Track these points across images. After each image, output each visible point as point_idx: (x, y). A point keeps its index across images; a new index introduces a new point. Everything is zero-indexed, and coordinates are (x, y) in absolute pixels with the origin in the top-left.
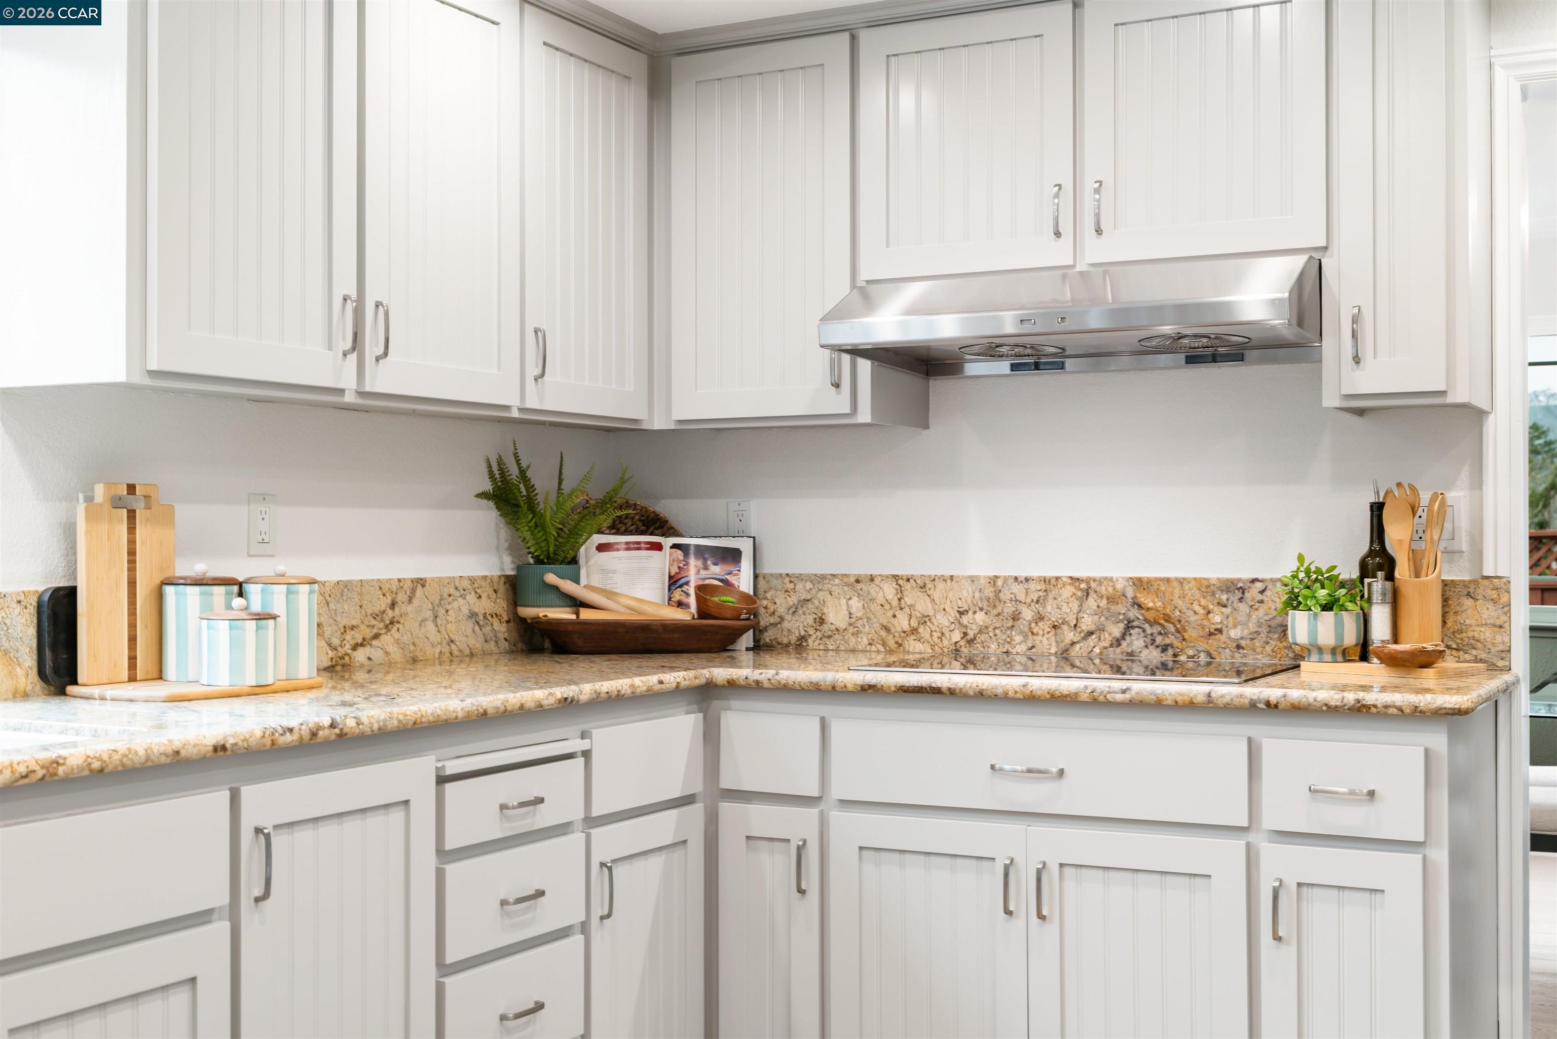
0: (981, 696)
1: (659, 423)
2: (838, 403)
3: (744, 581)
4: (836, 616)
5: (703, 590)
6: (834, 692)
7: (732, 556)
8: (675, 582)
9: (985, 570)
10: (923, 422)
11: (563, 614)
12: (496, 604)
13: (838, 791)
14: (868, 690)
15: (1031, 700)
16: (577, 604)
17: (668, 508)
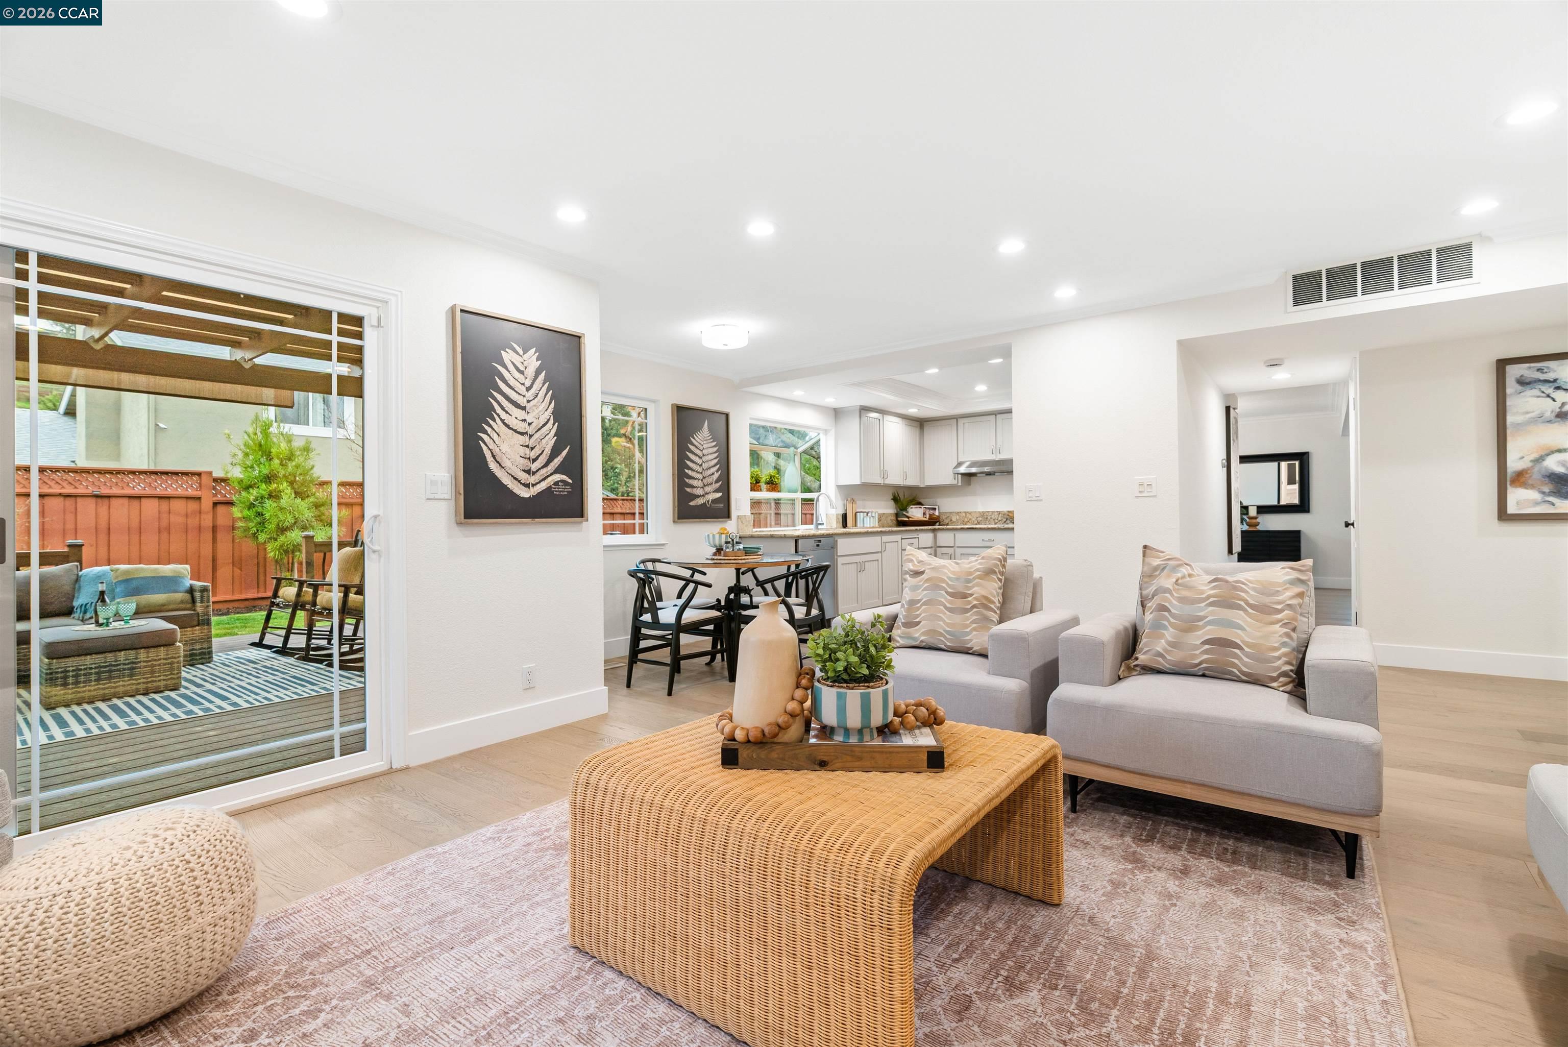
0: (981, 529)
1: (922, 486)
2: (955, 482)
3: (937, 513)
4: (954, 519)
5: (930, 515)
6: (956, 529)
7: (935, 509)
8: (924, 514)
9: (981, 510)
10: (970, 484)
11: (906, 519)
12: (894, 518)
13: (957, 545)
14: (962, 529)
15: (988, 529)
16: (908, 517)
17: (922, 501)
